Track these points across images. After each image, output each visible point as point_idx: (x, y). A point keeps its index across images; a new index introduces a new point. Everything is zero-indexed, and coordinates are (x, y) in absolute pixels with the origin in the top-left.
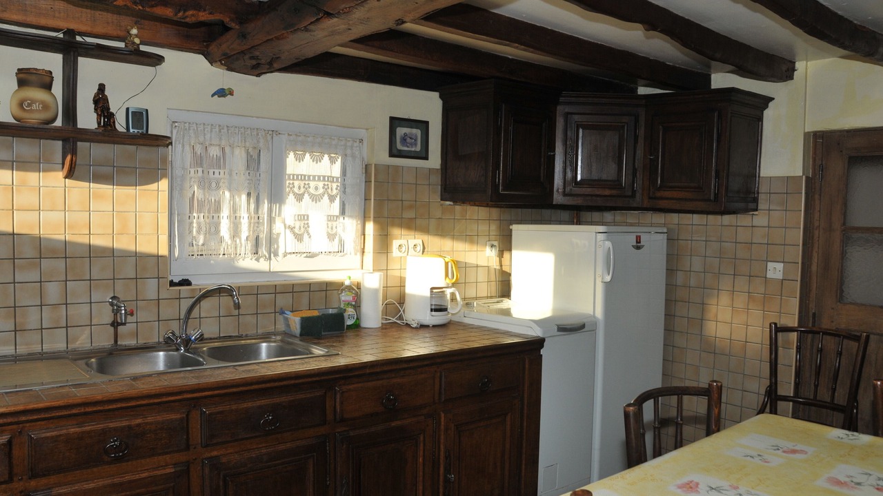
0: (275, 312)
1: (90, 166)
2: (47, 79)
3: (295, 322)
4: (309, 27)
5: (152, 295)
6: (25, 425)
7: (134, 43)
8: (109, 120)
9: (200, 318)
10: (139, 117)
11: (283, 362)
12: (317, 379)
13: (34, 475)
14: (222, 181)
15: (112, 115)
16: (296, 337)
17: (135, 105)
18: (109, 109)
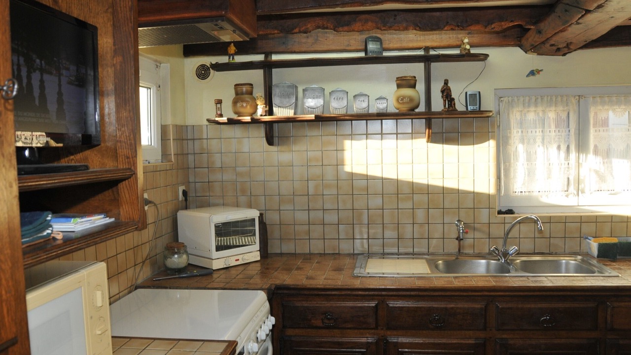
0: (581, 237)
1: (443, 133)
2: (412, 82)
3: (594, 246)
4: (578, 21)
5: (485, 220)
6: (386, 297)
7: (465, 49)
8: (451, 102)
9: (519, 238)
10: (475, 98)
11: (567, 278)
12: (590, 293)
13: (389, 329)
14: (538, 137)
15: (453, 99)
16: (594, 258)
17: (471, 90)
18: (451, 96)
